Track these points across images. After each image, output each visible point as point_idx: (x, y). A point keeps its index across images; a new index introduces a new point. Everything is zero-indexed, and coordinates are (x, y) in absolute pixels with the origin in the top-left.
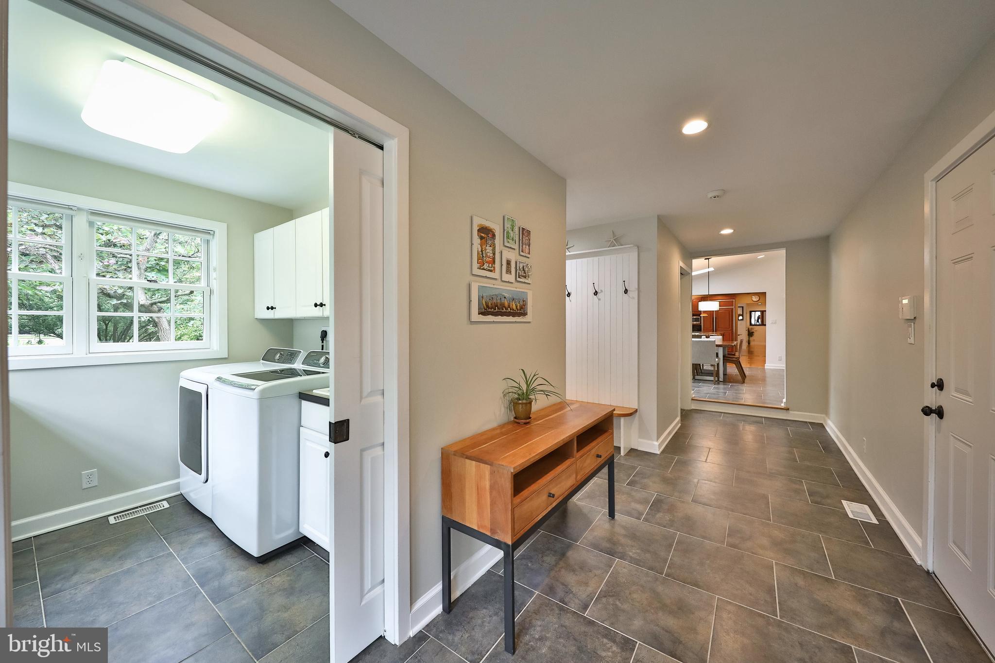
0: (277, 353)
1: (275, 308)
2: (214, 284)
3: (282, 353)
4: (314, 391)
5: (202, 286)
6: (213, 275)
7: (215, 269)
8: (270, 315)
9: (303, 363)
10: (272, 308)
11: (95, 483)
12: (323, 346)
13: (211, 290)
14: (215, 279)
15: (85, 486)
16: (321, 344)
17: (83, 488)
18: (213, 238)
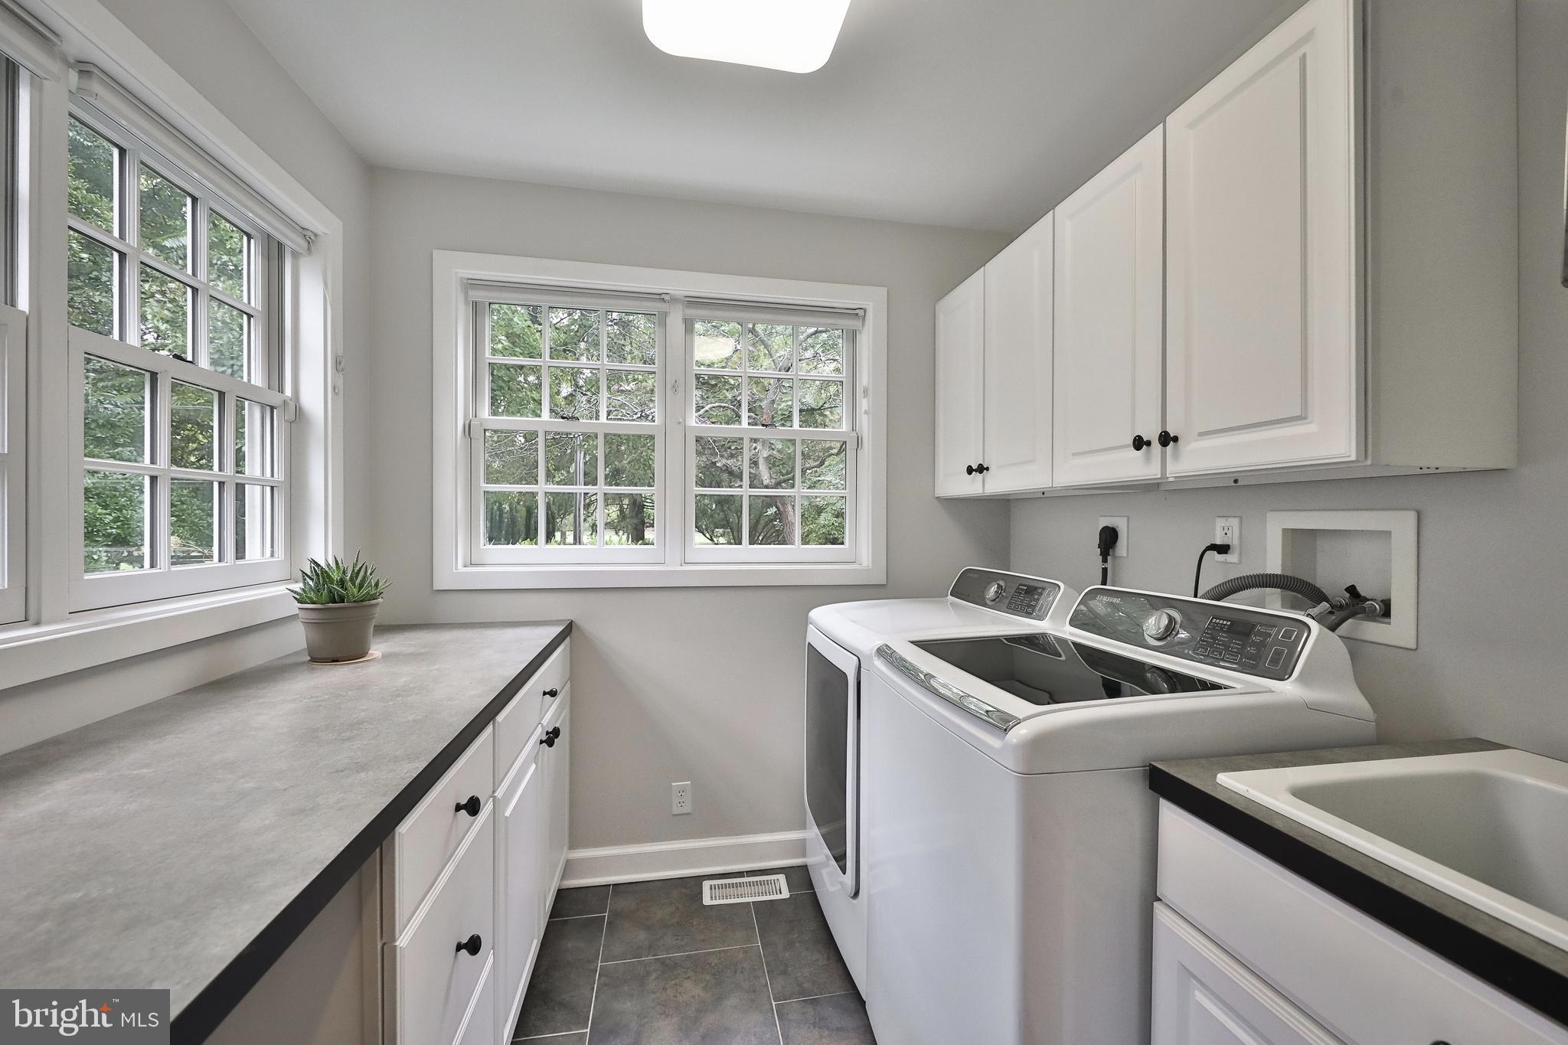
0: (989, 583)
1: (987, 469)
2: (865, 423)
3: (1002, 583)
4: (1225, 779)
5: (844, 430)
6: (863, 404)
7: (865, 392)
8: (973, 486)
9: (1073, 623)
10: (981, 469)
11: (687, 809)
12: (1105, 571)
13: (858, 437)
14: (866, 412)
15: (676, 810)
16: (1100, 565)
17: (674, 813)
18: (863, 325)
